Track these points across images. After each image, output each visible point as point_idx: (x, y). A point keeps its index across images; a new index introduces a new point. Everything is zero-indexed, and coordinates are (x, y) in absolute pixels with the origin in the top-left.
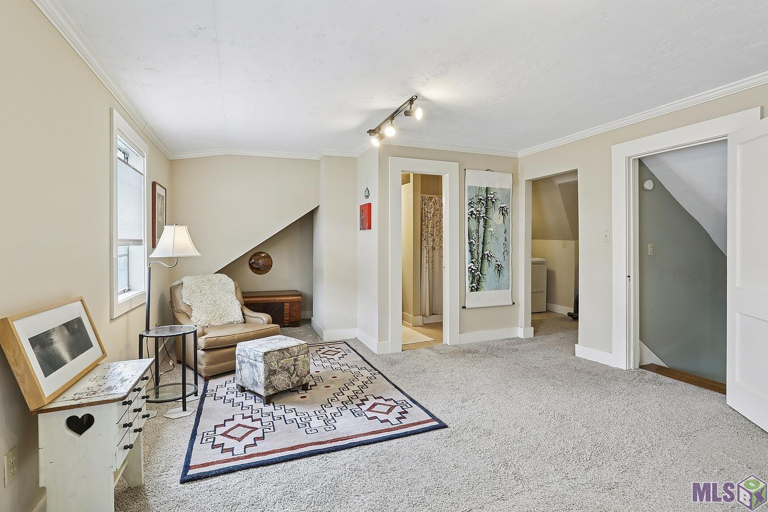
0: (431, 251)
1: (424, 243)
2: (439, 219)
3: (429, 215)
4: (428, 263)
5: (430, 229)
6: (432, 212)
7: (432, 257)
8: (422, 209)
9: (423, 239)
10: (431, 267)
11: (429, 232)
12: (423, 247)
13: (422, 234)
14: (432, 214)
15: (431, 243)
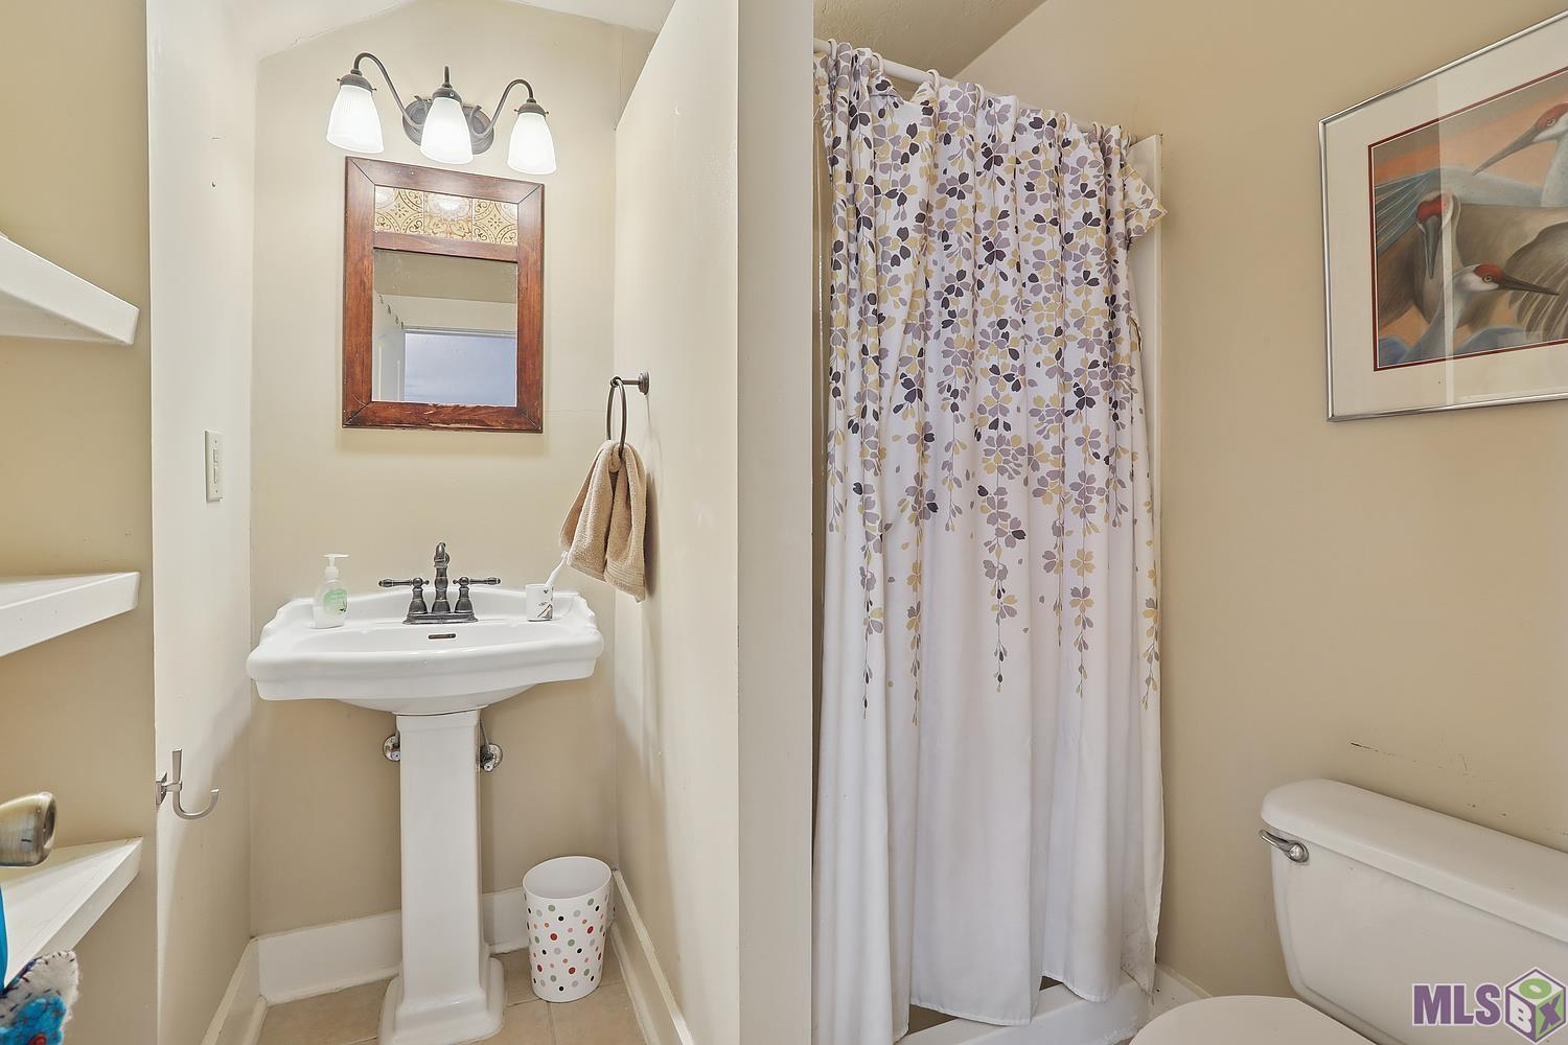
0: (904, 530)
1: (847, 454)
2: (967, 266)
3: (889, 218)
4: (884, 628)
5: (894, 339)
6: (919, 190)
7: (916, 579)
8: (827, 157)
9: (837, 420)
10: (902, 667)
11: (890, 364)
12: (835, 492)
13: (826, 381)
14: (913, 207)
15: (904, 456)
